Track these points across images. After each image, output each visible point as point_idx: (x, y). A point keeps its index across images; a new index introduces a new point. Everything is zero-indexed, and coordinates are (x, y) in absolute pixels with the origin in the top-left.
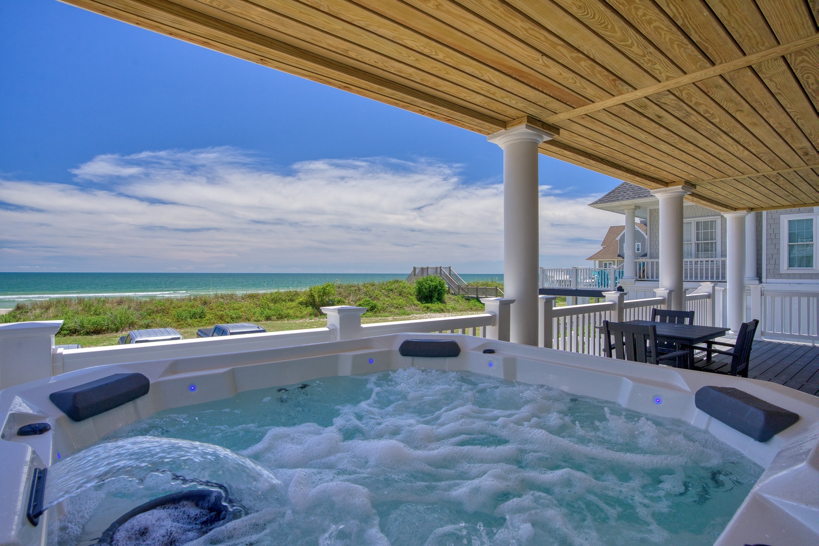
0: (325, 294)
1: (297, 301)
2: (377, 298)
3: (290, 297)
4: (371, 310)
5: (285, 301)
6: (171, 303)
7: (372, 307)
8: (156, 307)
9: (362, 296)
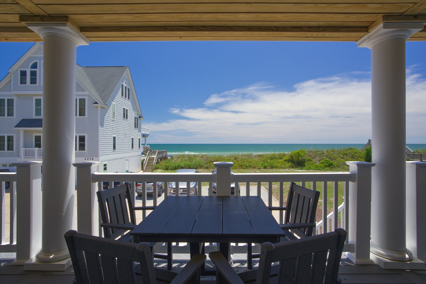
0: (299, 155)
1: (284, 159)
2: (334, 159)
3: (280, 157)
4: (329, 166)
5: (277, 159)
6: (221, 158)
7: (329, 164)
8: (214, 159)
9: (325, 157)
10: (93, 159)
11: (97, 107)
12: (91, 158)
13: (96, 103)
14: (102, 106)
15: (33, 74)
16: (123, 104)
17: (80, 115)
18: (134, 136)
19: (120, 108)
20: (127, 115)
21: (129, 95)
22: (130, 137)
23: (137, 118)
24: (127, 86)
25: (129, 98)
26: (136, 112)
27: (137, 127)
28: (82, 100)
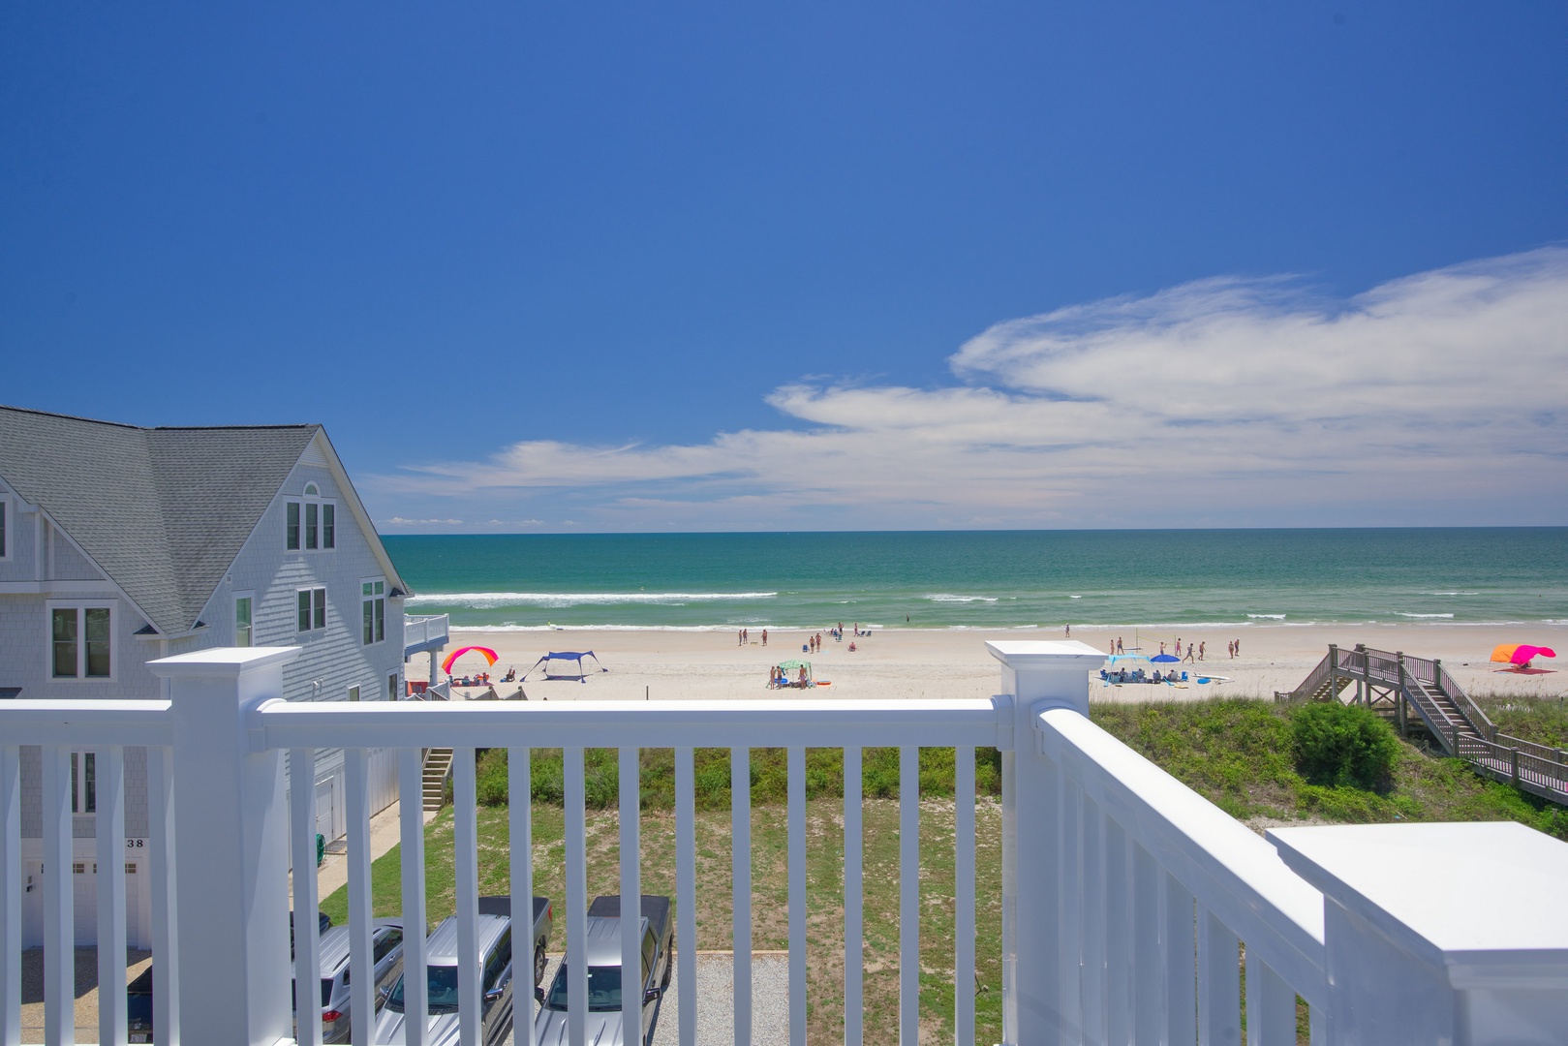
10: (140, 844)
11: (157, 643)
12: (135, 840)
13: (148, 630)
14: (176, 636)
16: (301, 576)
17: (91, 672)
18: (363, 677)
19: (283, 602)
20: (323, 610)
21: (332, 529)
22: (342, 691)
23: (380, 602)
24: (320, 501)
25: (330, 543)
26: (374, 581)
27: (381, 637)
28: (98, 617)
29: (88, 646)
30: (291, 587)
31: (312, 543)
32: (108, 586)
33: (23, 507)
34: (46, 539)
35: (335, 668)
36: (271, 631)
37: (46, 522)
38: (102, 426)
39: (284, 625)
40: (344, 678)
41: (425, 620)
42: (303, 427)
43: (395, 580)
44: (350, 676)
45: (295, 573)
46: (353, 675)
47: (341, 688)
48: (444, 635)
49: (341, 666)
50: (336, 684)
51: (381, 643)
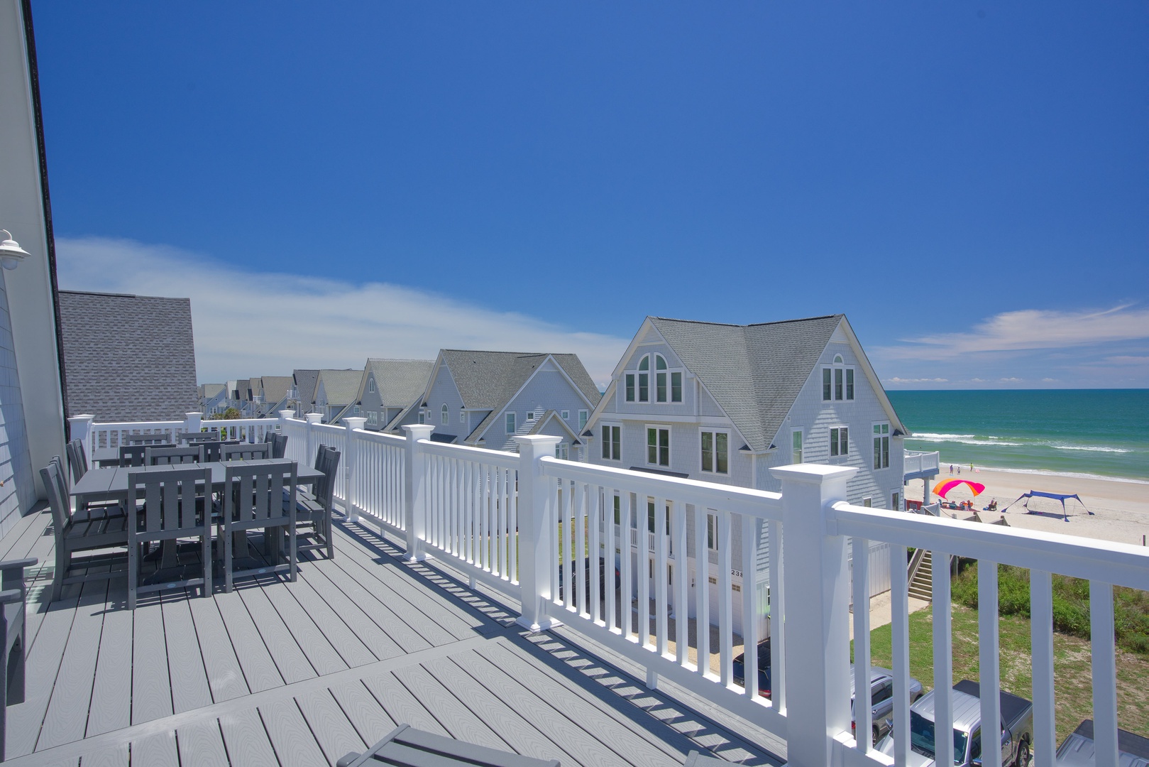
10: (742, 575)
11: (750, 456)
12: (738, 572)
13: (746, 448)
14: (760, 453)
15: (643, 379)
16: (832, 418)
17: (719, 470)
18: (874, 492)
19: (821, 435)
20: (846, 443)
21: (852, 386)
22: (859, 500)
23: (886, 440)
24: (843, 367)
25: (850, 396)
26: (881, 423)
27: (887, 465)
28: (722, 437)
29: (717, 454)
30: (825, 425)
31: (839, 397)
32: (726, 420)
33: (689, 375)
34: (698, 393)
35: (854, 484)
36: (813, 454)
37: (698, 382)
38: (723, 327)
39: (822, 451)
40: (861, 491)
41: (920, 455)
42: (832, 317)
43: (897, 424)
44: (864, 490)
45: (828, 416)
46: (867, 490)
47: (859, 498)
48: (935, 467)
49: (859, 483)
50: (855, 494)
51: (887, 468)
